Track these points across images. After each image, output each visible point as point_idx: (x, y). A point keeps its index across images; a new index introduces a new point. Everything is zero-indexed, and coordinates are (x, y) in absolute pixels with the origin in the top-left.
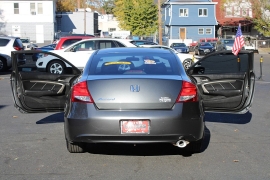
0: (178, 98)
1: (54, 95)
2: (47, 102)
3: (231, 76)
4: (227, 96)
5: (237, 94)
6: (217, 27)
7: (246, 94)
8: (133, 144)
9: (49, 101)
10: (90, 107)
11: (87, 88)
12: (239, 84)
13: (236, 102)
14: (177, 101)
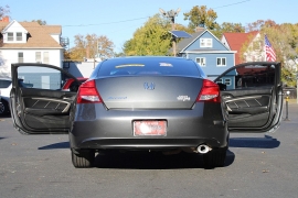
0: (199, 97)
1: (59, 114)
2: (51, 122)
3: (256, 91)
4: (253, 114)
5: (263, 111)
6: (237, 78)
7: (274, 110)
8: (147, 149)
9: (52, 121)
10: (99, 107)
11: (95, 87)
12: (266, 100)
13: (263, 120)
14: (197, 100)
